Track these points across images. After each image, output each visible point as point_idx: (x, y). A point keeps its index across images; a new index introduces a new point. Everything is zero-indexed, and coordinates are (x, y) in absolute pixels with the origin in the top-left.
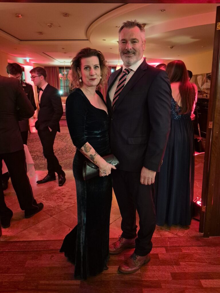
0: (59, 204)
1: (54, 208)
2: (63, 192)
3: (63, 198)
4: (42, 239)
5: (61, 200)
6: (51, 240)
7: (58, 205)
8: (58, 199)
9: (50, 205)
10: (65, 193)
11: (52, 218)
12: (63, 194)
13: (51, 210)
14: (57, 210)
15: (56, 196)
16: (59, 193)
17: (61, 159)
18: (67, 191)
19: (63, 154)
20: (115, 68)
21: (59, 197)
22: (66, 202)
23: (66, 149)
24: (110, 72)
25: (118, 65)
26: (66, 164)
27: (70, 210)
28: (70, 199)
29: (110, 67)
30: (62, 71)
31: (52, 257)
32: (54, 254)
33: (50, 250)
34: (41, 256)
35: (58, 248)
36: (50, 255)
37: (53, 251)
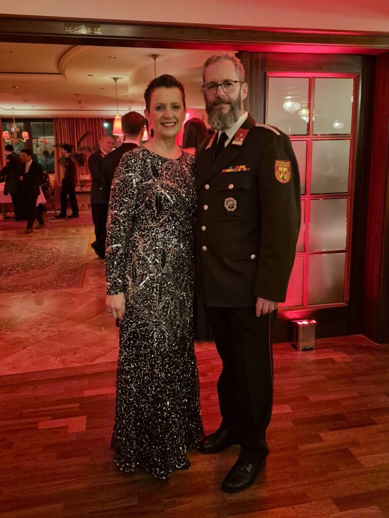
0: (34, 334)
1: (26, 338)
2: (37, 320)
3: (39, 327)
5: (36, 330)
6: (29, 373)
7: (33, 336)
8: (30, 329)
9: (19, 336)
10: (41, 321)
11: (25, 350)
12: (37, 322)
13: (22, 342)
14: (32, 341)
15: (28, 326)
16: (30, 321)
17: (25, 278)
18: (44, 319)
19: (26, 271)
20: (111, 121)
21: (33, 326)
22: (44, 331)
23: (32, 263)
24: (103, 128)
25: (117, 117)
26: (35, 284)
27: (54, 339)
28: (51, 327)
29: (102, 119)
30: (8, 125)
31: (36, 387)
32: (37, 385)
33: (31, 382)
34: (19, 388)
35: (43, 379)
36: (33, 386)
37: (36, 382)
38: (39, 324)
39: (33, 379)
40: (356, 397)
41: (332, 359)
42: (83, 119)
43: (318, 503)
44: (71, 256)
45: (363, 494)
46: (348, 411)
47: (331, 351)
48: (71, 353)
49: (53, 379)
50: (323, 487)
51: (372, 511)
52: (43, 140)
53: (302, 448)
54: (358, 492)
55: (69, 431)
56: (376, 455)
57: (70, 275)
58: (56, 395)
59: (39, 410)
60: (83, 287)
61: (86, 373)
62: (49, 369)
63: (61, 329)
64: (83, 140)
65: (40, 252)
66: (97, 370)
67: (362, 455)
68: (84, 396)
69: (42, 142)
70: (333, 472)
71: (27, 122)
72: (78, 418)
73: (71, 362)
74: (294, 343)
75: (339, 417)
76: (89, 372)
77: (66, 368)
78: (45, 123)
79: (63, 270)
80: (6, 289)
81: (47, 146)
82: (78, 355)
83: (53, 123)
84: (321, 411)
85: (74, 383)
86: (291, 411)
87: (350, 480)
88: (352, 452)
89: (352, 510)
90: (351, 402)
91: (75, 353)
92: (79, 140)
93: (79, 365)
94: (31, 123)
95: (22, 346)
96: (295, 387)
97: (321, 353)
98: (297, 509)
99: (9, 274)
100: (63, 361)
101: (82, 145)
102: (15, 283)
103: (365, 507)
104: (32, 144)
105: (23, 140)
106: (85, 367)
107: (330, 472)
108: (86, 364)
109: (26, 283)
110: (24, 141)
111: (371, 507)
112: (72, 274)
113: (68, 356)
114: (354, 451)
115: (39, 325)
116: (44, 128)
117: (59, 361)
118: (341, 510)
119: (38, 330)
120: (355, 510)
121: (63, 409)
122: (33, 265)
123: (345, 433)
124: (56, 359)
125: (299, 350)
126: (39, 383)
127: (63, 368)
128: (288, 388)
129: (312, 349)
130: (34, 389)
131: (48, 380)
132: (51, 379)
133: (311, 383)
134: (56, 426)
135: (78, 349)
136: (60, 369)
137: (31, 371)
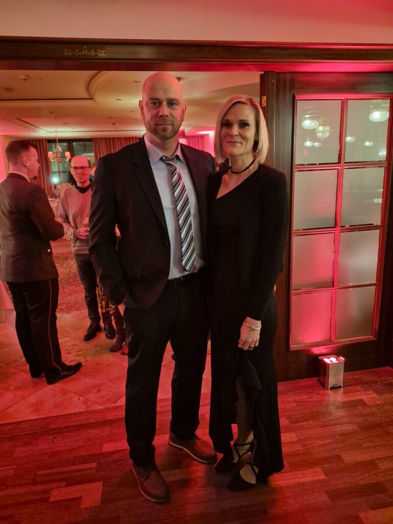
2: (67, 347)
4: (37, 417)
6: (51, 417)
12: (66, 350)
18: (73, 345)
22: (72, 361)
28: (79, 356)
30: (53, 145)
31: (54, 438)
32: (56, 435)
33: (50, 430)
34: (38, 439)
35: (63, 426)
36: (52, 437)
37: (56, 431)
38: (67, 352)
39: (53, 426)
41: (361, 400)
47: (360, 389)
48: (94, 391)
49: (73, 426)
58: (74, 449)
61: (107, 418)
62: (70, 412)
68: (103, 451)
71: (69, 141)
72: (93, 485)
73: (94, 403)
76: (110, 418)
77: (88, 411)
78: (86, 142)
82: (101, 394)
83: (93, 142)
86: (324, 477)
91: (99, 391)
93: (101, 407)
94: (74, 144)
96: (327, 441)
100: (86, 402)
105: (67, 159)
106: (107, 410)
108: (108, 406)
113: (91, 394)
115: (68, 354)
116: (84, 147)
124: (79, 399)
125: (327, 389)
126: (59, 431)
127: (85, 411)
128: (319, 442)
129: (340, 387)
130: (52, 441)
131: (68, 427)
132: (71, 427)
133: (344, 435)
134: (69, 497)
135: (102, 384)
136: (82, 413)
137: (53, 415)
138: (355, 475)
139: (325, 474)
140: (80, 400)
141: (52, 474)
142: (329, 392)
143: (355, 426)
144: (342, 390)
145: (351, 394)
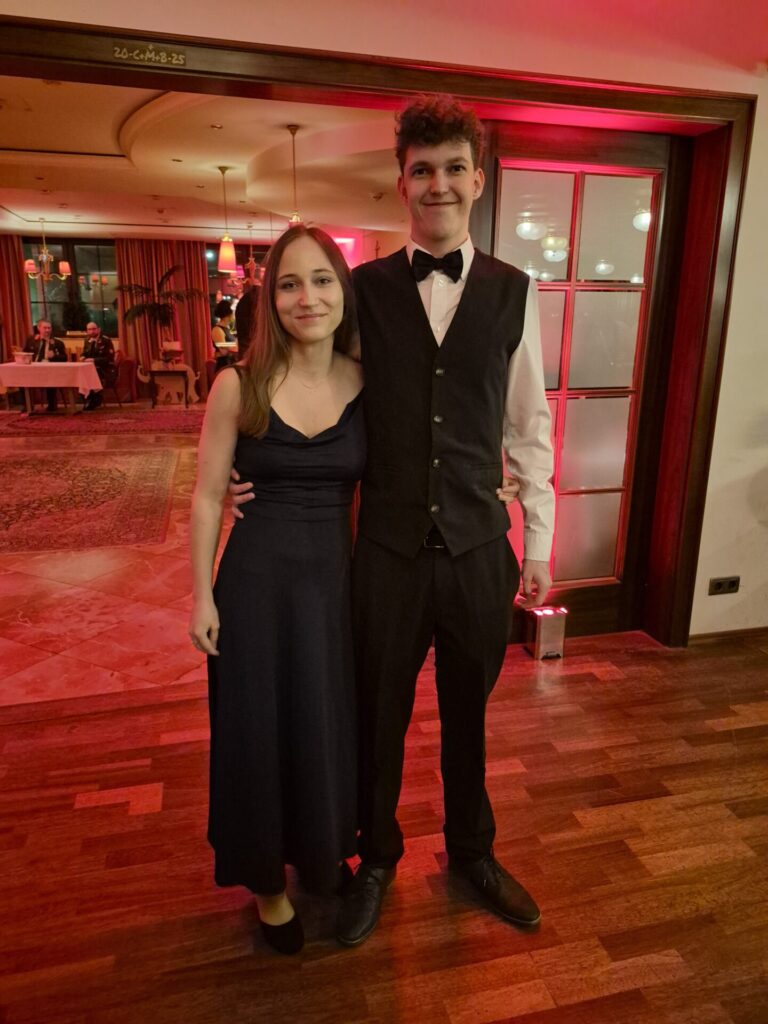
0: (75, 627)
1: (59, 636)
2: (81, 602)
3: (84, 613)
4: (38, 700)
5: (77, 620)
6: (62, 700)
7: (71, 631)
8: (67, 617)
9: (47, 630)
10: (88, 603)
11: (57, 657)
12: (81, 605)
13: (51, 641)
14: (69, 640)
15: (63, 612)
16: (68, 603)
17: (62, 524)
18: (93, 599)
19: (64, 512)
20: (216, 246)
21: (71, 612)
22: (94, 622)
23: (74, 496)
24: (203, 259)
25: (225, 239)
26: (80, 535)
27: (109, 637)
28: (105, 614)
29: (201, 243)
30: (34, 249)
31: (74, 727)
32: (75, 724)
33: (64, 718)
34: (42, 730)
35: (87, 711)
36: (68, 726)
37: (73, 718)
38: (83, 608)
39: (69, 713)
40: (635, 744)
41: (591, 674)
42: (168, 243)
43: (573, 945)
44: (146, 484)
45: (652, 928)
46: (623, 769)
47: (590, 659)
48: (139, 664)
50: (582, 915)
51: (667, 960)
52: (97, 277)
53: (544, 840)
54: (644, 924)
55: (131, 813)
56: (671, 853)
57: (142, 520)
58: (109, 742)
59: (77, 770)
60: (163, 541)
61: (166, 700)
62: (99, 692)
63: (125, 618)
64: (168, 279)
65: (91, 476)
66: (185, 695)
67: (649, 853)
68: (161, 744)
69: (95, 281)
70: (599, 885)
71: (67, 244)
72: (148, 787)
73: (140, 680)
74: (528, 645)
75: (608, 781)
76: (171, 700)
77: (130, 691)
78: (100, 247)
79: (131, 509)
80: (28, 544)
81: (104, 288)
82: (151, 668)
83: (116, 247)
84: (575, 771)
85: (143, 719)
86: (524, 770)
87: (628, 902)
88: (630, 847)
89: (634, 959)
90: (627, 754)
91: (147, 664)
92: (160, 279)
93: (153, 686)
94: (76, 247)
95: (51, 650)
96: (531, 726)
97: (574, 663)
98: (536, 958)
99: (33, 516)
100: (125, 679)
101: (166, 289)
102: (44, 533)
103: (654, 952)
104: (77, 284)
105: (62, 276)
106: (164, 689)
107: (594, 886)
108: (165, 684)
109: (64, 533)
110: (63, 278)
111: (666, 952)
112: (146, 517)
113: (133, 668)
114: (634, 845)
115: (84, 611)
116: (98, 256)
117: (117, 678)
118: (615, 960)
119: (82, 619)
120: (638, 958)
121: (123, 769)
122: (77, 499)
123: (617, 811)
124: (112, 675)
125: (537, 659)
126: (80, 719)
127: (124, 692)
128: (519, 727)
129: (558, 656)
130: (69, 732)
131: (96, 713)
132: (101, 713)
133: (558, 718)
134: (108, 803)
135: (152, 655)
136: (119, 694)
137: (66, 696)
138: (573, 766)
139: (526, 766)
140: (115, 676)
141: (74, 775)
142: (541, 662)
143: (578, 707)
144: (561, 660)
145: (575, 666)
